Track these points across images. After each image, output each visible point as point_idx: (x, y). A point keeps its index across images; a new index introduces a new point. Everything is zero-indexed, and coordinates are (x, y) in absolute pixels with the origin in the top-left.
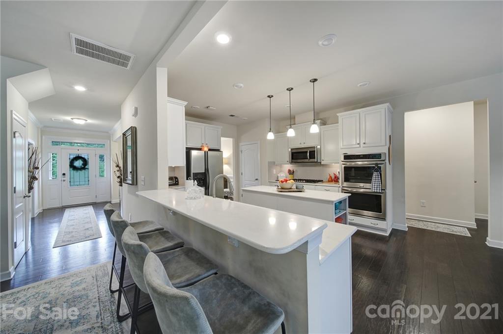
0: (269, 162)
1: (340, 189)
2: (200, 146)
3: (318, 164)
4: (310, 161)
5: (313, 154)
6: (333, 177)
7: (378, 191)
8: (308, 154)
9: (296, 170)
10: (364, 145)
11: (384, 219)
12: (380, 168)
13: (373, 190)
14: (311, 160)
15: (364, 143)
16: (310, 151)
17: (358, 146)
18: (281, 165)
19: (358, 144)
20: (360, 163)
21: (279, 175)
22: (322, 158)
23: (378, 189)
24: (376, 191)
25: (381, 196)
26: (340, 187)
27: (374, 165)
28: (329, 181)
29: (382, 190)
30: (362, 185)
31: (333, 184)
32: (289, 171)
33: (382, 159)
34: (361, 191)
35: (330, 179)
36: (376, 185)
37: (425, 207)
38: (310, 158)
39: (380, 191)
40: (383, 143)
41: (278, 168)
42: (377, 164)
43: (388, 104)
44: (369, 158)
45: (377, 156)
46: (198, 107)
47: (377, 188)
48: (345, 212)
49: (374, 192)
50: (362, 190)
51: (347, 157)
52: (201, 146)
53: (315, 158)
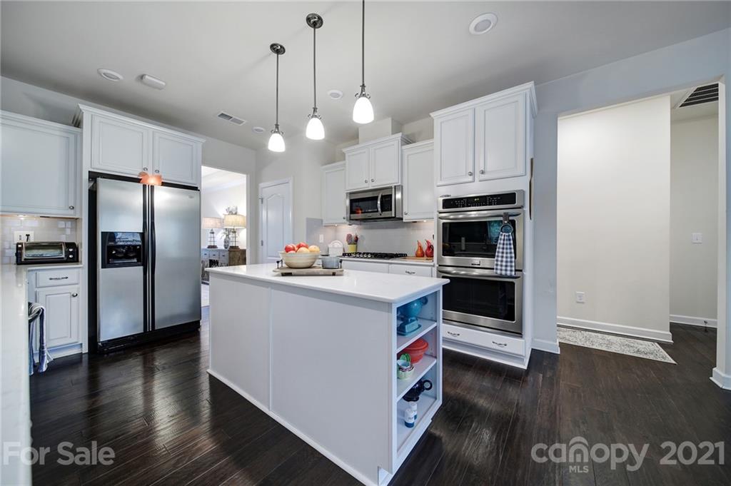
0: (308, 220)
1: (435, 270)
2: (138, 173)
3: (398, 220)
4: (383, 216)
5: (387, 201)
6: (425, 247)
7: (508, 273)
8: (379, 202)
9: (362, 236)
10: (483, 177)
11: (518, 333)
12: (513, 223)
13: (499, 272)
14: (386, 214)
15: (483, 172)
16: (382, 196)
17: (470, 178)
18: (333, 226)
19: (471, 174)
20: (474, 214)
21: (330, 246)
22: (405, 210)
23: (509, 268)
24: (504, 273)
25: (513, 284)
26: (434, 266)
27: (501, 219)
28: (417, 256)
29: (516, 270)
30: (476, 260)
31: (423, 261)
32: (349, 237)
33: (516, 204)
34: (474, 273)
35: (419, 252)
36: (504, 259)
37: (583, 303)
38: (382, 210)
39: (513, 273)
40: (521, 171)
41: (330, 232)
42: (506, 215)
43: (530, 85)
44: (490, 204)
45: (508, 198)
46: (120, 77)
47: (506, 266)
48: (435, 325)
49: (501, 276)
50: (477, 272)
51: (449, 203)
52: (140, 174)
53: (391, 210)
